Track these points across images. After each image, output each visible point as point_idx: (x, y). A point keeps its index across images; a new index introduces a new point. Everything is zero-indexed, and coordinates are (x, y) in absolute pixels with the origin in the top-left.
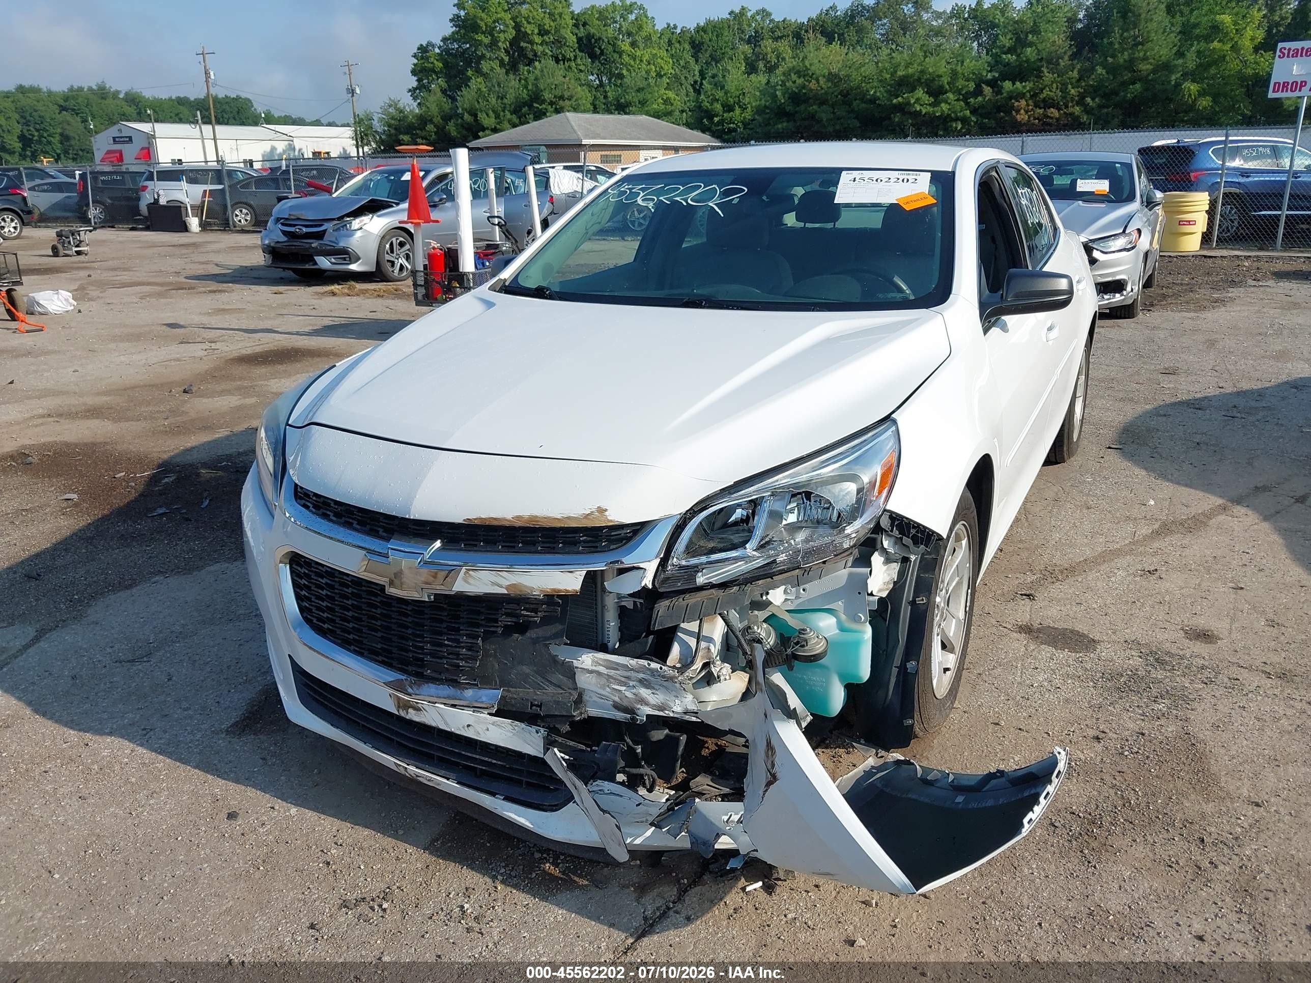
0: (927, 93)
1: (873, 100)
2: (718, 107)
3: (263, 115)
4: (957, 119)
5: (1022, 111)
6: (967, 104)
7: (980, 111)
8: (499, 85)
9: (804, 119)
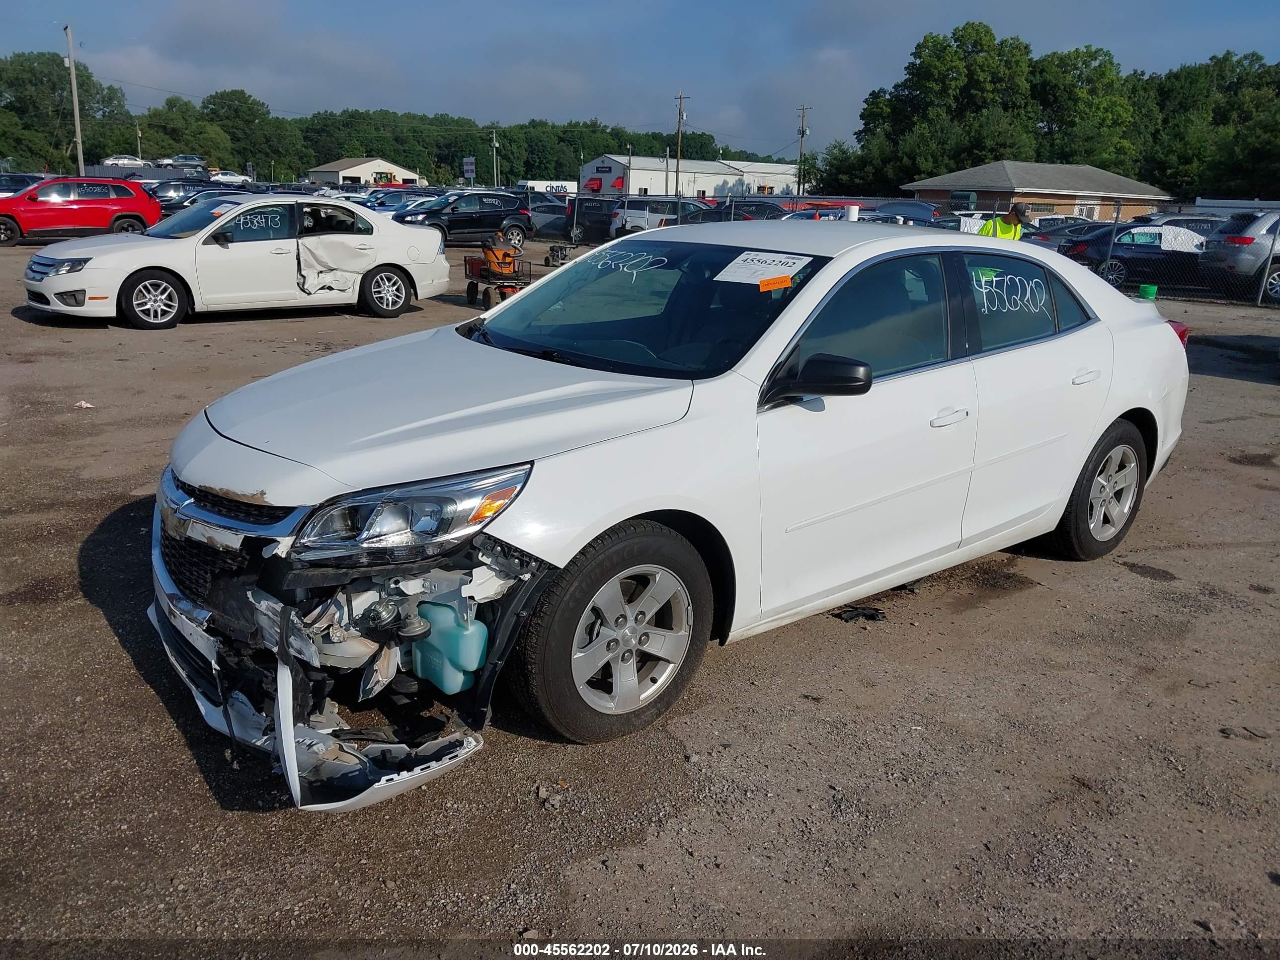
2: (1174, 158)
3: (721, 152)
8: (942, 131)
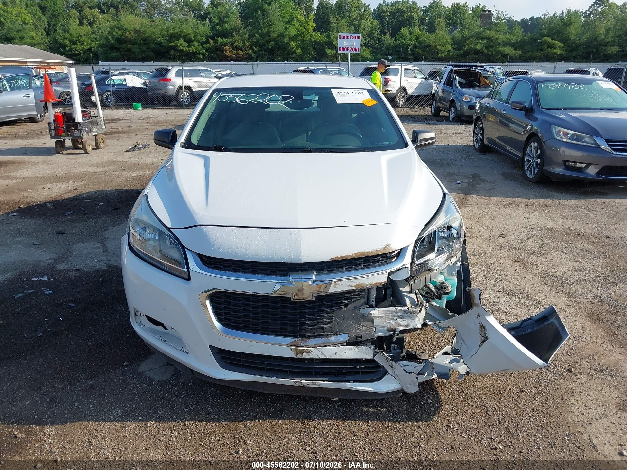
0: (184, 41)
1: (160, 44)
2: (67, 42)
4: (200, 54)
5: (228, 51)
6: (203, 47)
7: (209, 50)
9: (125, 51)
